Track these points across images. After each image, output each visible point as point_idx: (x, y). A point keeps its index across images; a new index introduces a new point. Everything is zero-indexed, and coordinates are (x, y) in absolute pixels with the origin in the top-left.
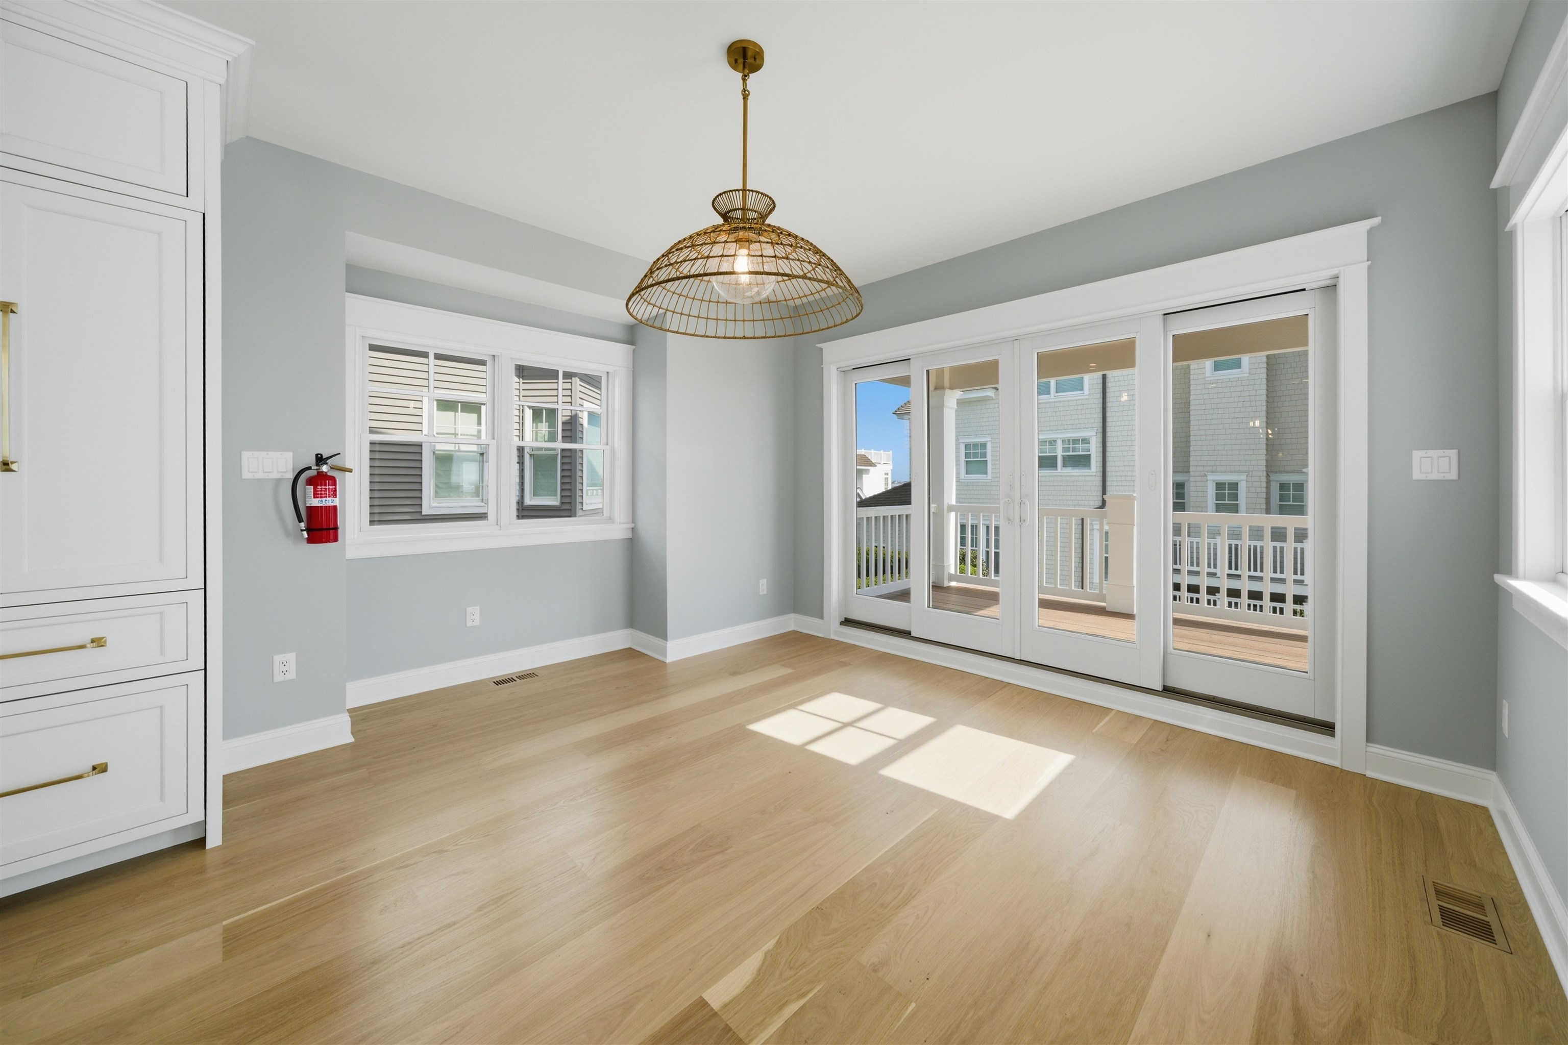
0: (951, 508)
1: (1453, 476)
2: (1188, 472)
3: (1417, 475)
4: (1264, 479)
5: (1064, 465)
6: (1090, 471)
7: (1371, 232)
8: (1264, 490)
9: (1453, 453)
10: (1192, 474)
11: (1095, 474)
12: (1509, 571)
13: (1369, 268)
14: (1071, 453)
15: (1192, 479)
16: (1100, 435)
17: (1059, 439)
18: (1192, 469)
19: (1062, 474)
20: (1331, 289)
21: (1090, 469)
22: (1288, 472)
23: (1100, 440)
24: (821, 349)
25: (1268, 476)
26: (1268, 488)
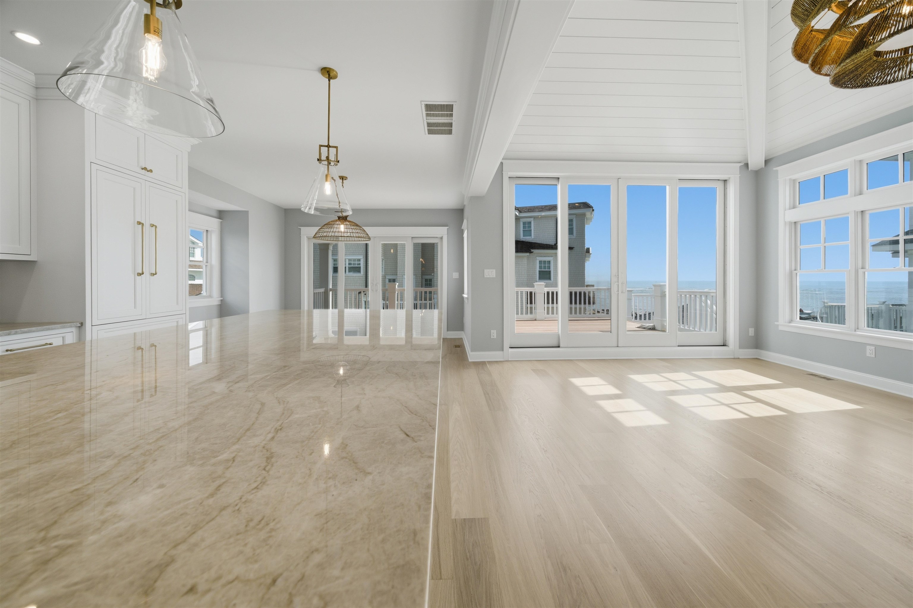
0: (331, 290)
1: (458, 278)
2: (397, 275)
3: (454, 278)
4: (421, 278)
5: (349, 272)
6: (360, 274)
7: (447, 229)
8: (421, 282)
9: (458, 273)
10: (398, 275)
11: (362, 275)
12: (463, 294)
13: (447, 236)
14: (352, 266)
15: (398, 278)
16: (365, 258)
17: (347, 259)
18: (398, 273)
19: (348, 275)
20: (442, 238)
21: (360, 273)
22: (427, 275)
23: (365, 260)
24: (300, 229)
25: (422, 276)
26: (422, 281)
